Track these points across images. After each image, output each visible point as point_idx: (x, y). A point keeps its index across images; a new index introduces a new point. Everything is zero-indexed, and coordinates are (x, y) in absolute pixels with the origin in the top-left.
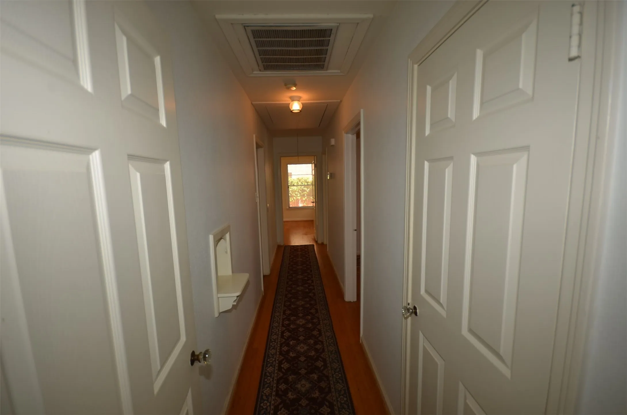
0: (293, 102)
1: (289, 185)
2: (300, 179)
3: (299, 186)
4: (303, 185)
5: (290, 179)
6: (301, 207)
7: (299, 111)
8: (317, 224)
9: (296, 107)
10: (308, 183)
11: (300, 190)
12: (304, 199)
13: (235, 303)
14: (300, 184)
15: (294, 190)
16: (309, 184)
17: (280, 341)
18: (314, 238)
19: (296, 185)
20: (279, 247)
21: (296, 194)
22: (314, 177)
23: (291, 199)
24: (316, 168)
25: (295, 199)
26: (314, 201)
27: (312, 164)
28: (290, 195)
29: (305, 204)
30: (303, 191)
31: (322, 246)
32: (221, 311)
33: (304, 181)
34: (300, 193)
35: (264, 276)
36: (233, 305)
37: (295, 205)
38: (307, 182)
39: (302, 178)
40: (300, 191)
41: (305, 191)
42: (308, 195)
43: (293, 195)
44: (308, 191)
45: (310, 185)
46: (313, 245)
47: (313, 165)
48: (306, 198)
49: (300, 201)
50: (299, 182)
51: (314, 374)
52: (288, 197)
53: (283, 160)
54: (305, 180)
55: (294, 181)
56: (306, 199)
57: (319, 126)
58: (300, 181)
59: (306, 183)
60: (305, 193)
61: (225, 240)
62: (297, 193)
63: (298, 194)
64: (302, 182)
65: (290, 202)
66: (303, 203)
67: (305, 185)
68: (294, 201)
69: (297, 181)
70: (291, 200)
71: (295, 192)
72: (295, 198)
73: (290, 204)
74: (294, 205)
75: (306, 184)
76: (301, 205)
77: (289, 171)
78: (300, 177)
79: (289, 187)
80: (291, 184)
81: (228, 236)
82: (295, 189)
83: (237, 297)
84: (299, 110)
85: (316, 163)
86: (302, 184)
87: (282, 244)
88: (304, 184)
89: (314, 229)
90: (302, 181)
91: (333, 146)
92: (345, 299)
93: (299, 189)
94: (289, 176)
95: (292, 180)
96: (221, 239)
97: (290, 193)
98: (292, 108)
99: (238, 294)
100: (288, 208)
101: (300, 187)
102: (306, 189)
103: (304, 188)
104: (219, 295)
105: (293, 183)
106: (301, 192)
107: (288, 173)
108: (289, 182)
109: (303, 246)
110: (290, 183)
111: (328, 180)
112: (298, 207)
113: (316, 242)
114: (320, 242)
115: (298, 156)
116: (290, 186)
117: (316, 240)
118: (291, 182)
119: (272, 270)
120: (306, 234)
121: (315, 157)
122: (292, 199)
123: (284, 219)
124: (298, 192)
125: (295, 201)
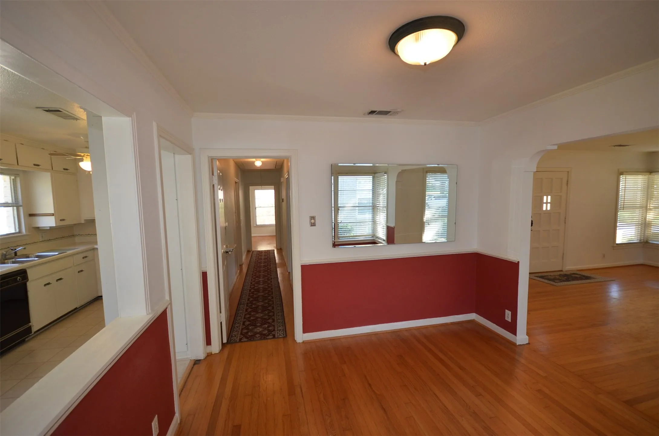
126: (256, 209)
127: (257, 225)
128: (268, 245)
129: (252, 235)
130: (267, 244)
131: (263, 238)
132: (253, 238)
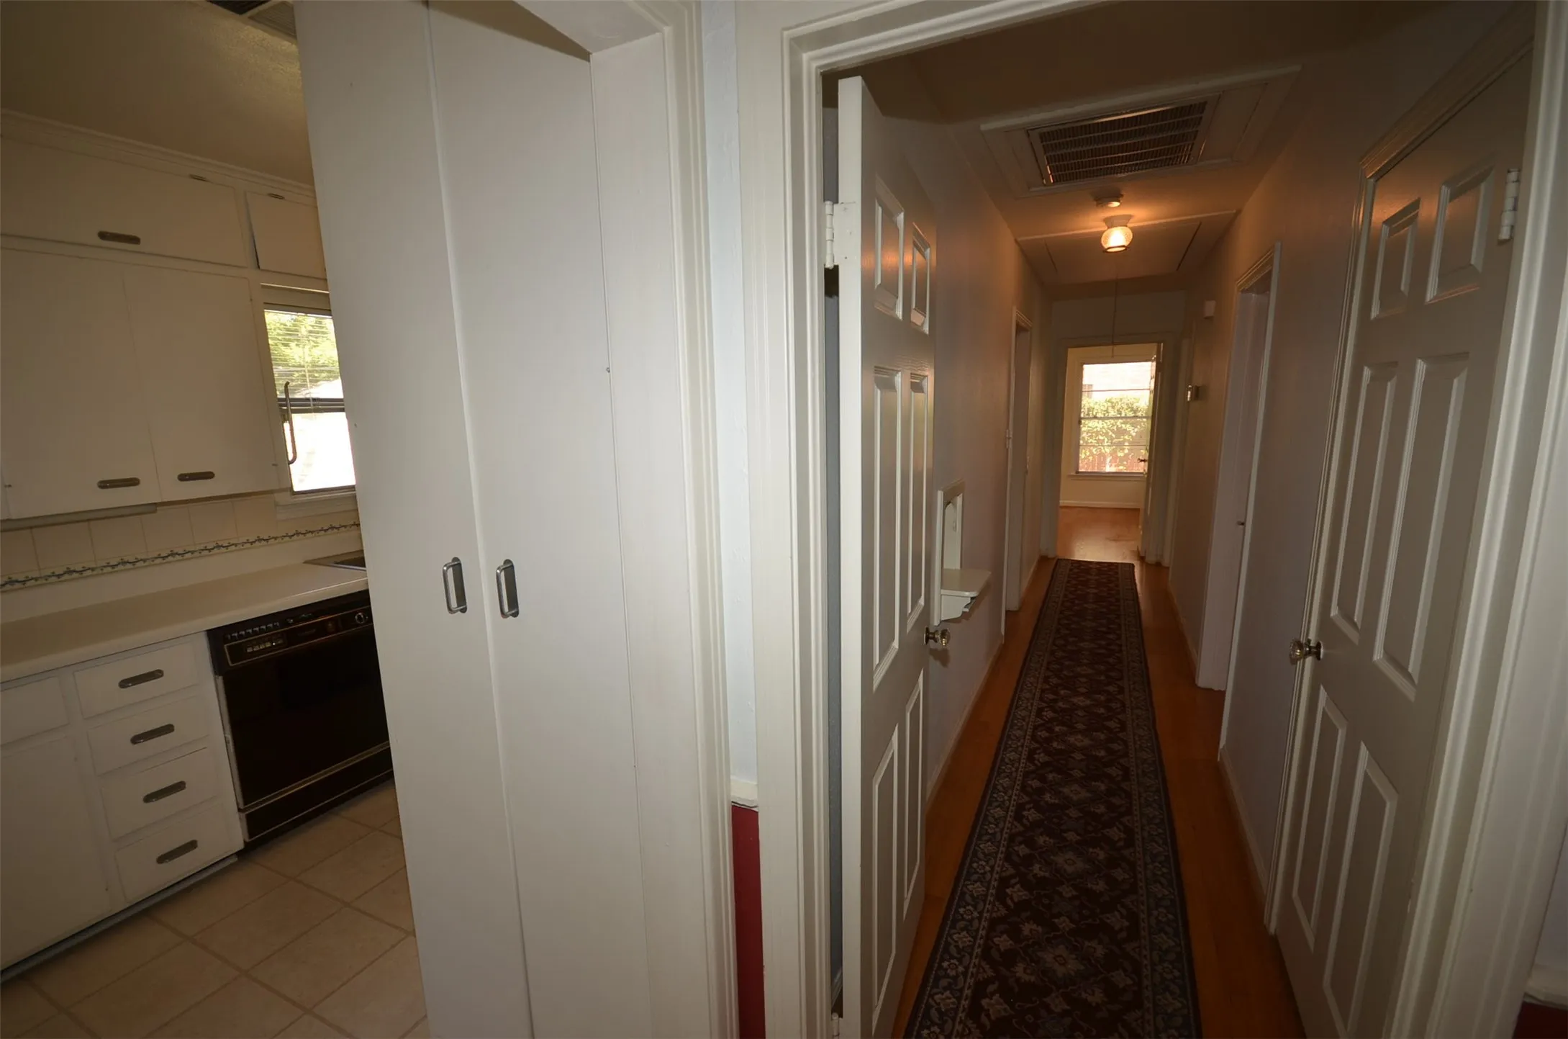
0: (1110, 230)
1: (1082, 415)
2: (1114, 401)
3: (1108, 418)
4: (1121, 418)
5: (1087, 402)
6: (1109, 473)
7: (1124, 248)
8: (1149, 513)
9: (1117, 239)
10: (1135, 411)
11: (1113, 431)
12: (1121, 454)
13: (967, 610)
14: (1112, 413)
15: (1095, 430)
16: (1139, 414)
17: (1025, 768)
18: (1138, 549)
19: (1102, 416)
20: (1043, 560)
21: (1098, 441)
22: (1152, 395)
23: (1085, 453)
24: (1160, 374)
25: (1095, 453)
26: (1147, 458)
27: (1152, 361)
28: (1081, 442)
29: (1121, 467)
30: (1121, 432)
31: (1155, 569)
32: (943, 619)
33: (1125, 407)
34: (1112, 439)
35: (1007, 612)
36: (964, 613)
37: (1093, 467)
38: (1135, 407)
39: (1121, 400)
40: (1110, 433)
41: (1125, 432)
42: (1132, 444)
43: (1091, 442)
44: (1134, 434)
45: (1142, 417)
46: (1132, 566)
47: (1154, 363)
48: (1126, 451)
49: (1108, 460)
50: (1110, 409)
51: (1098, 848)
52: (1078, 447)
53: (1073, 354)
54: (1127, 404)
55: (1096, 407)
56: (1126, 455)
57: (1177, 270)
58: (1113, 407)
59: (1131, 411)
60: (1126, 437)
61: (955, 505)
62: (1101, 438)
63: (1106, 440)
64: (1118, 411)
65: (1080, 462)
66: (1118, 466)
67: (1126, 417)
68: (1091, 458)
69: (1104, 406)
70: (1082, 456)
71: (1097, 435)
72: (1094, 450)
73: (1081, 465)
74: (1091, 467)
75: (1131, 414)
76: (1109, 468)
77: (1086, 381)
78: (1115, 396)
79: (1083, 421)
80: (1088, 414)
81: (959, 500)
82: (1096, 427)
83: (972, 598)
84: (1123, 246)
85: (1161, 361)
86: (1119, 416)
87: (1051, 556)
88: (1123, 415)
89: (1140, 527)
90: (1119, 406)
91: (1209, 319)
92: (1196, 682)
93: (1108, 428)
94: (1083, 393)
95: (1092, 405)
96: (949, 503)
97: (1084, 438)
98: (1106, 243)
99: (974, 594)
100: (1073, 473)
101: (1112, 421)
102: (1128, 427)
103: (1123, 426)
104: (943, 592)
105: (1094, 414)
106: (1114, 436)
107: (1084, 387)
108: (1082, 410)
109: (1106, 565)
110: (1086, 413)
111: (1188, 402)
112: (1102, 473)
113: (1142, 559)
114: (1151, 559)
115: (1113, 344)
116: (1084, 418)
117: (1142, 555)
118: (1089, 410)
119: (1023, 603)
120: (1116, 540)
121: (1162, 344)
122: (1088, 454)
123: (1061, 501)
124: (1106, 434)
125: (1093, 458)
126: (1080, 423)
127: (1078, 472)
128: (1113, 544)
129: (1063, 502)
130: (1107, 539)
131: (1094, 517)
132: (1064, 510)
